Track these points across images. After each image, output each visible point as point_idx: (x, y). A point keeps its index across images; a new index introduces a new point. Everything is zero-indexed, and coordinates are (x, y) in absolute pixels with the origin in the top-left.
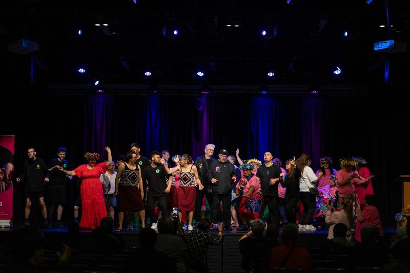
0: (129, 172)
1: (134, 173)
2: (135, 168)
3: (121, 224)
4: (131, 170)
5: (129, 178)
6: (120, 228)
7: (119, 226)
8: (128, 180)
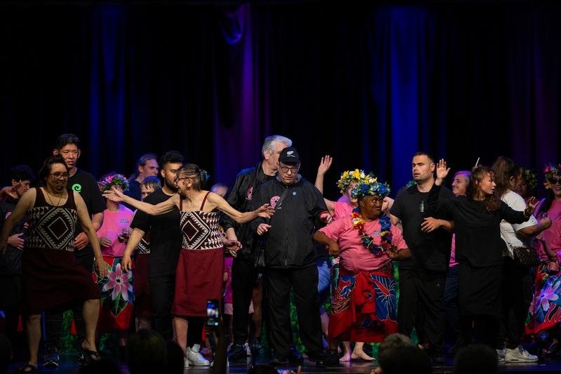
0: (46, 211)
1: (60, 214)
2: (64, 201)
3: (34, 352)
4: (51, 207)
5: (45, 227)
6: (33, 362)
7: (29, 358)
8: (43, 232)
